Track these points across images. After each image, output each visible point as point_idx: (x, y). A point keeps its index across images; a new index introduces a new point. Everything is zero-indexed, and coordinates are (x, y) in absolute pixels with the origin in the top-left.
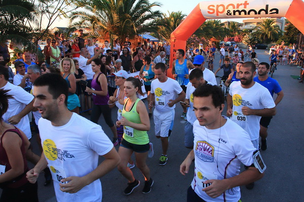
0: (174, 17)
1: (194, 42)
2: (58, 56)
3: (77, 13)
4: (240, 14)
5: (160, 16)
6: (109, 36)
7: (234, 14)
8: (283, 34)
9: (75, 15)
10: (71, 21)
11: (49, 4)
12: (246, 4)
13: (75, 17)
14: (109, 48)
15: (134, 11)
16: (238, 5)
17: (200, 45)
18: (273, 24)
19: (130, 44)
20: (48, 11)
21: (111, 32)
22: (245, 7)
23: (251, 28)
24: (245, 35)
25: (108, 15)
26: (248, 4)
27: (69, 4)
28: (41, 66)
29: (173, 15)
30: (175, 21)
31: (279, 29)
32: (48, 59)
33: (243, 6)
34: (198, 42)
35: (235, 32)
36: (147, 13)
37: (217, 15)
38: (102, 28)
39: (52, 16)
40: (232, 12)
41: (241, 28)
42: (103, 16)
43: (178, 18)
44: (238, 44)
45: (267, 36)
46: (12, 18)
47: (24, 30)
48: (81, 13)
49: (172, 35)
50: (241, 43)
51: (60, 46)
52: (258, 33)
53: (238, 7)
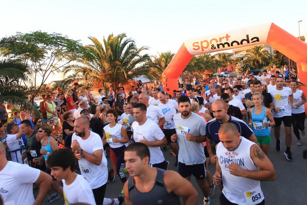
0: (164, 57)
1: (187, 78)
2: (55, 110)
3: (69, 67)
4: (224, 47)
5: (149, 59)
6: (102, 84)
7: (219, 47)
8: (273, 58)
9: (67, 69)
10: (64, 75)
11: (41, 62)
12: (227, 37)
13: (68, 71)
14: (104, 96)
15: (124, 58)
16: (221, 39)
17: (194, 79)
18: (262, 50)
19: (124, 89)
20: (41, 70)
21: (104, 81)
22: (227, 40)
23: (242, 56)
24: (237, 64)
25: (99, 65)
26: (229, 36)
27: (61, 59)
28: (38, 123)
29: (163, 56)
30: (167, 61)
31: (268, 53)
32: (45, 115)
33: (225, 39)
34: (192, 77)
35: (227, 62)
36: (136, 58)
37: (203, 50)
38: (95, 77)
39: (45, 73)
40: (216, 46)
41: (232, 58)
42: (94, 66)
43: (168, 57)
44: (231, 73)
45: (258, 62)
46: (7, 80)
47: (19, 89)
48: (73, 66)
49: (163, 75)
50: (234, 72)
51: (56, 101)
52: (249, 60)
53: (220, 41)
